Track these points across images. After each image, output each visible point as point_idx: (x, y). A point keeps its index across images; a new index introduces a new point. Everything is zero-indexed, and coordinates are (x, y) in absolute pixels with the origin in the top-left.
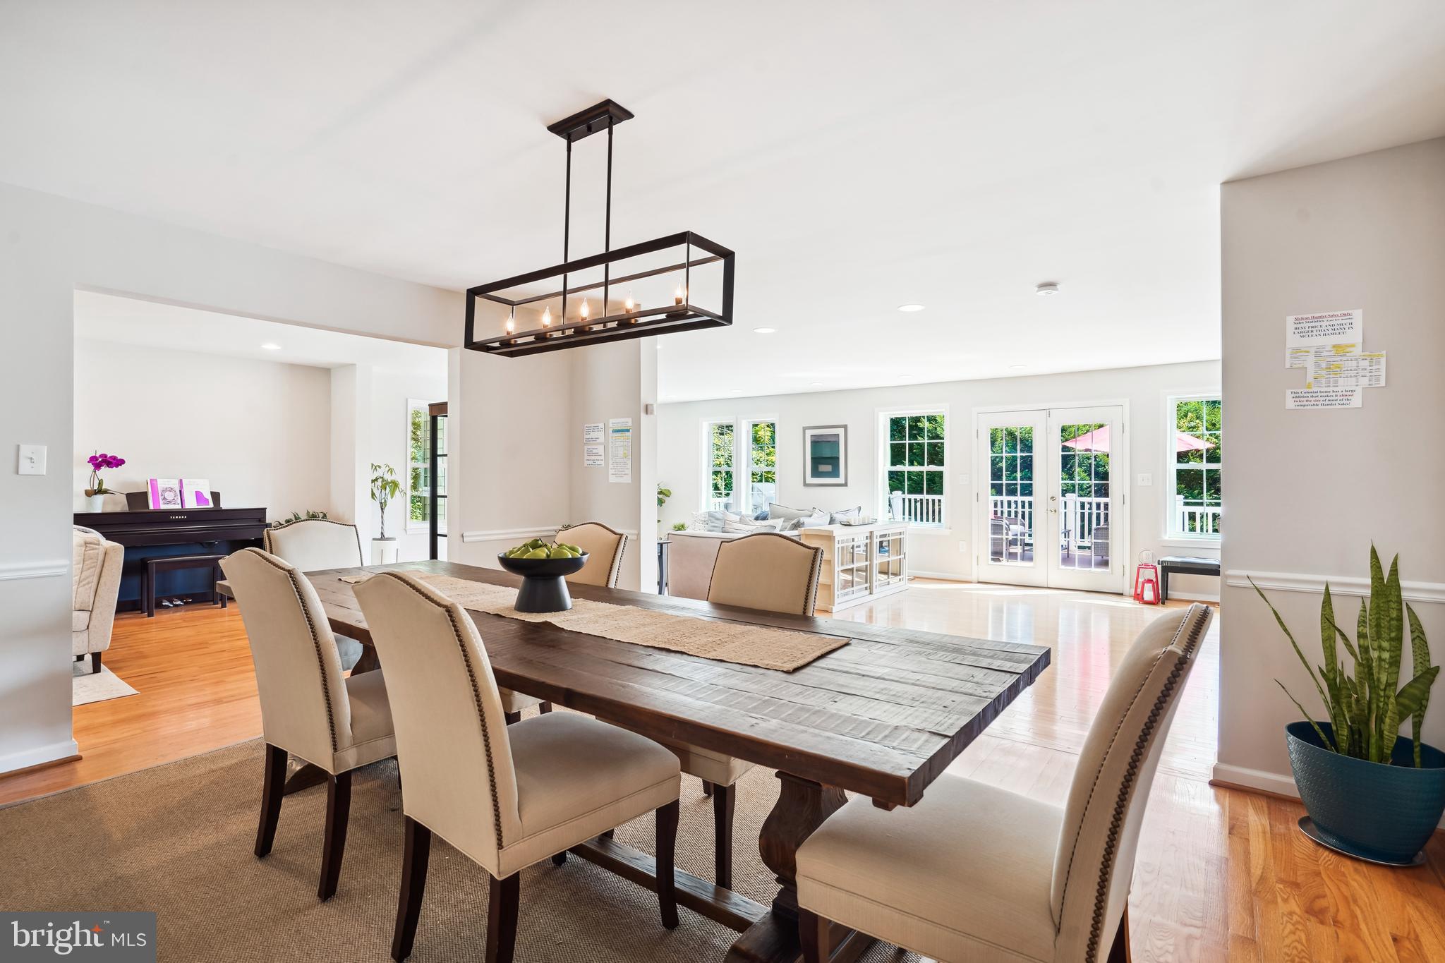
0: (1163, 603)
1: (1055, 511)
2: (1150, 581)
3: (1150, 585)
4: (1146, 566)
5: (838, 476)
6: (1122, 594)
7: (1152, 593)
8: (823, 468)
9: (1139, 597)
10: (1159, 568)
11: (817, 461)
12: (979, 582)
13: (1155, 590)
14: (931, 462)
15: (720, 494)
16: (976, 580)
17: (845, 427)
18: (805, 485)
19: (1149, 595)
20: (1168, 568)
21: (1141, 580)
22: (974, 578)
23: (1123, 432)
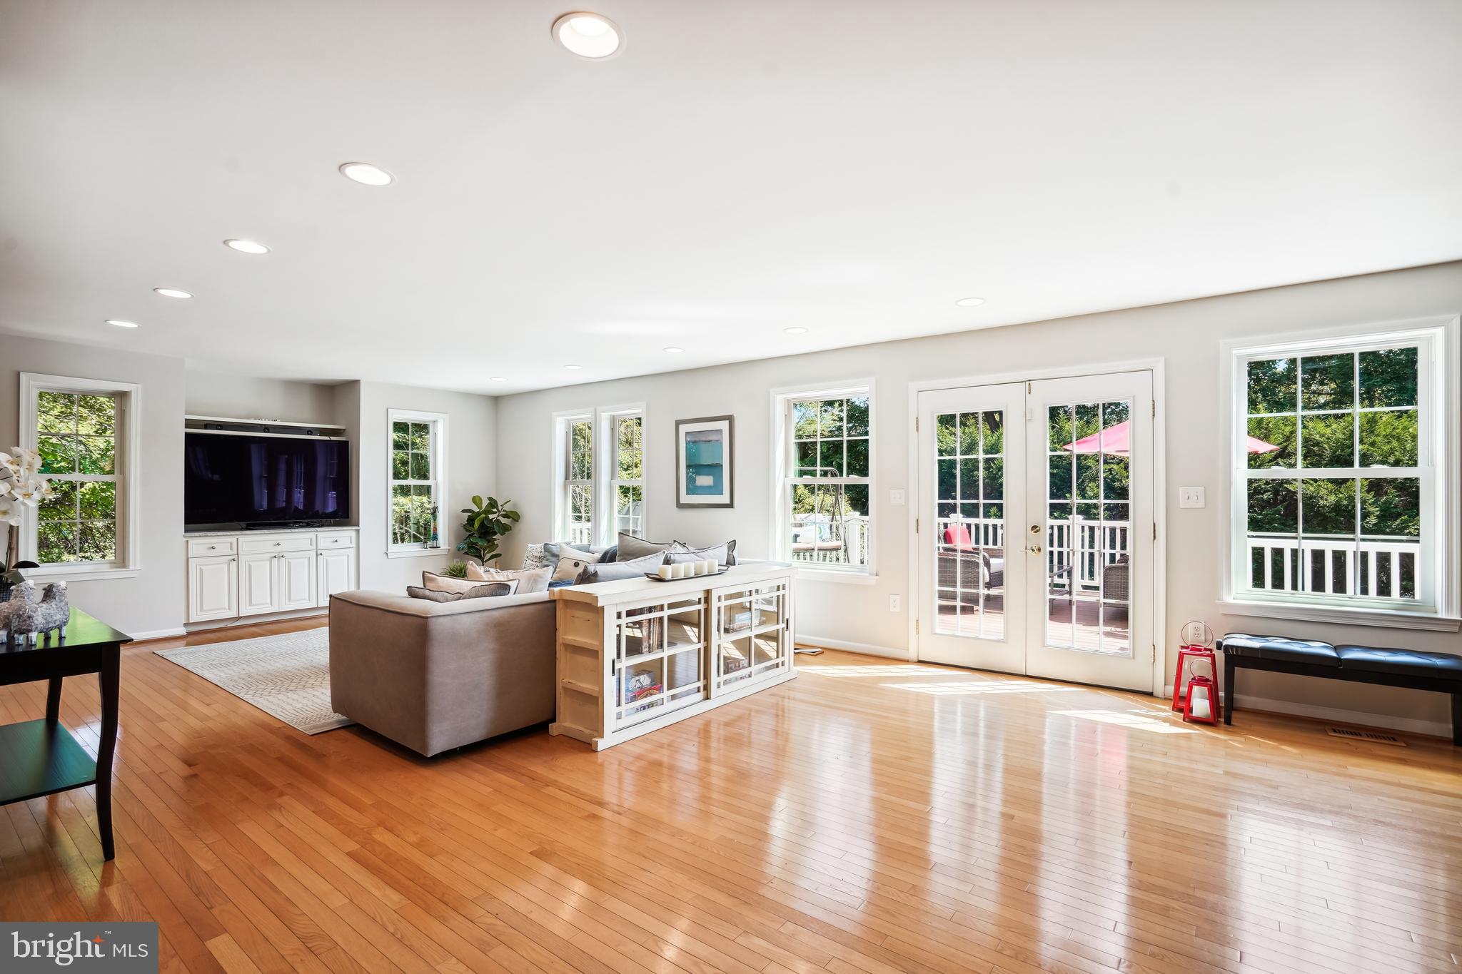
0: (1228, 722)
1: (1039, 550)
2: (1201, 681)
3: (1205, 689)
4: (1196, 649)
5: (721, 493)
6: (1150, 694)
7: (1207, 703)
8: (704, 480)
9: (1181, 704)
10: (1220, 656)
11: (695, 467)
12: (920, 662)
13: (1213, 697)
14: (852, 470)
15: (580, 517)
16: (916, 660)
17: (730, 419)
18: (680, 506)
19: (1201, 705)
20: (1237, 658)
21: (1186, 678)
22: (912, 655)
23: (1154, 415)
